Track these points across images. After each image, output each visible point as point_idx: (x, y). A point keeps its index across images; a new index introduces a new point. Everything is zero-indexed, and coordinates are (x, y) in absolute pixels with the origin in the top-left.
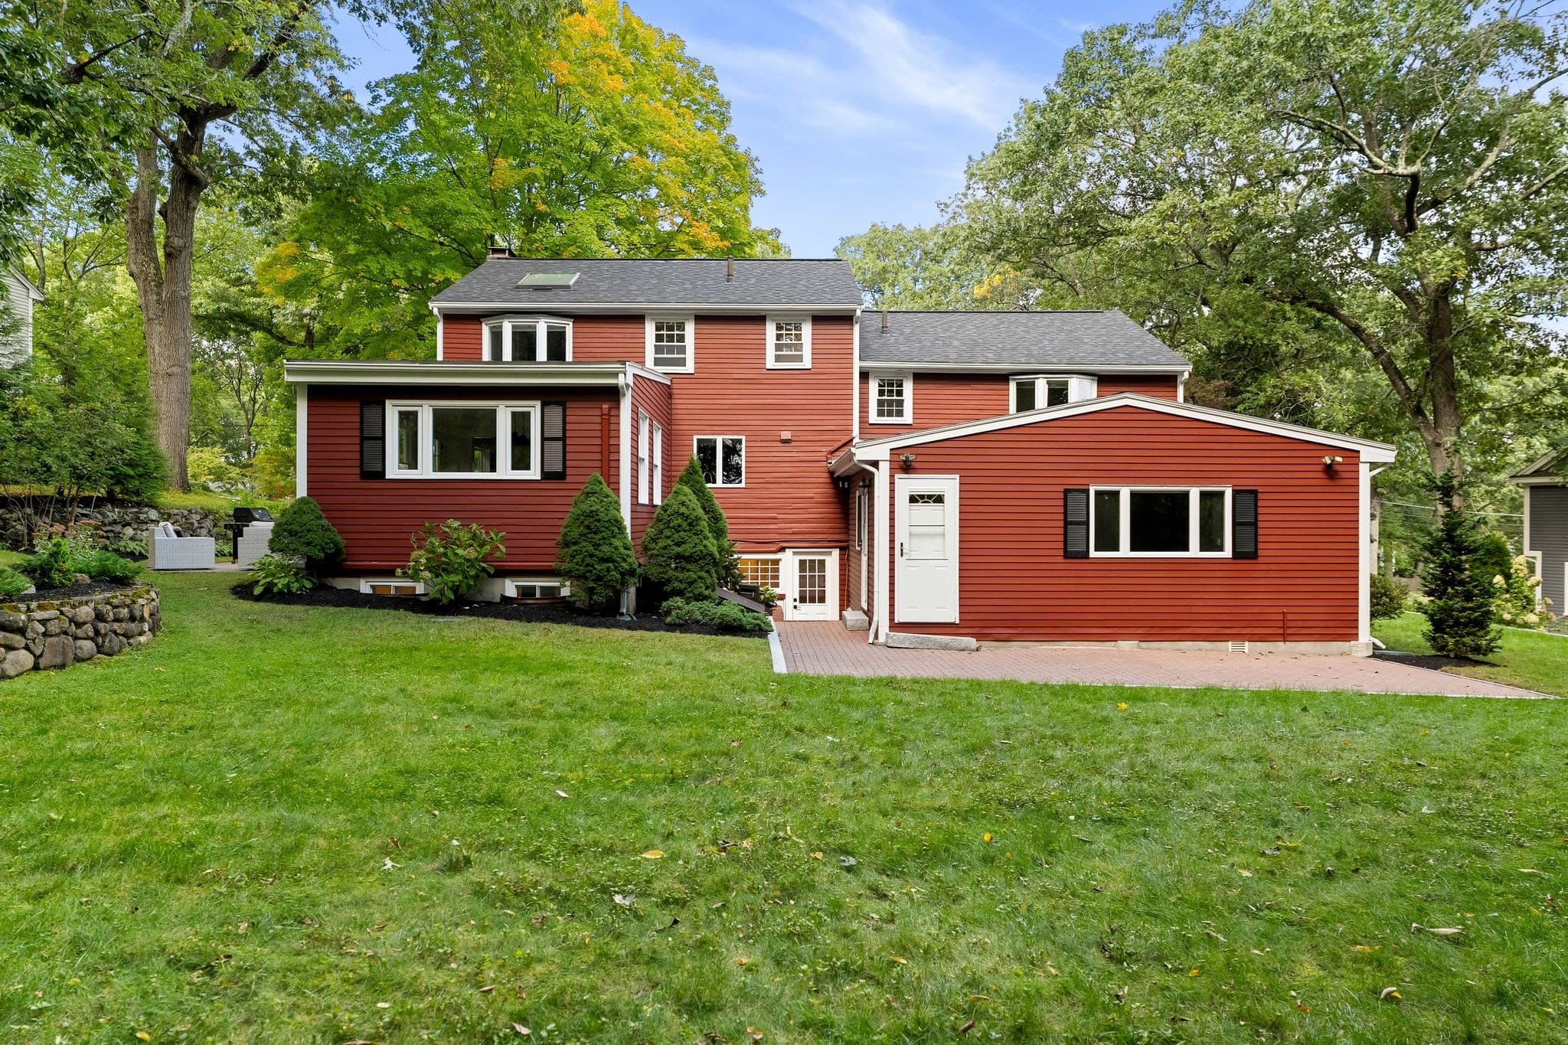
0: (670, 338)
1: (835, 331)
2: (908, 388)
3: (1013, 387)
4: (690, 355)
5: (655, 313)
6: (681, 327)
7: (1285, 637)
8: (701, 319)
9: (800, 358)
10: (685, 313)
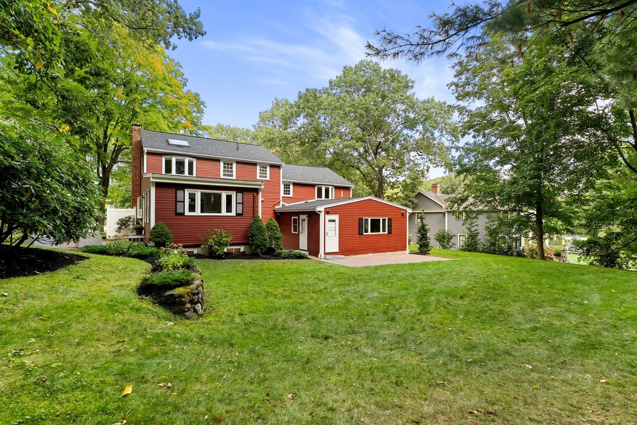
0: (228, 168)
1: (276, 170)
2: (291, 187)
3: (316, 188)
4: (234, 173)
5: (223, 159)
6: (232, 165)
7: (396, 251)
8: (238, 162)
9: (266, 177)
10: (233, 160)
